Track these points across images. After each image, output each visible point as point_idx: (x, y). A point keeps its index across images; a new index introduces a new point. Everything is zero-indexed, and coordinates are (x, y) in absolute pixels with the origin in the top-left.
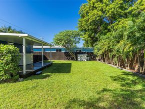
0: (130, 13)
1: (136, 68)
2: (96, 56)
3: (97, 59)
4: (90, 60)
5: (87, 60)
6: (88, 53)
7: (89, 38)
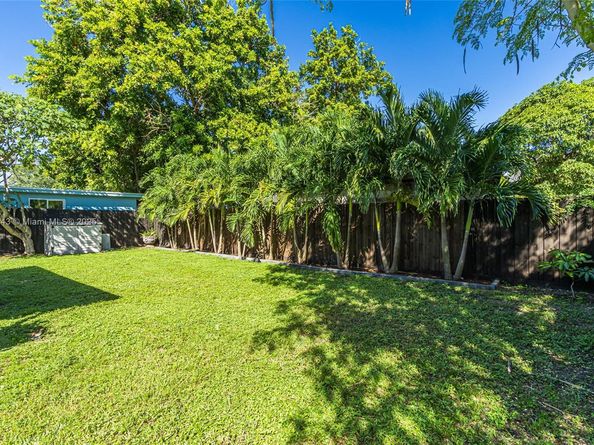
0: (254, 99)
1: (287, 254)
2: (142, 229)
3: (146, 238)
4: (114, 246)
5: (103, 249)
6: (104, 216)
7: (111, 153)
